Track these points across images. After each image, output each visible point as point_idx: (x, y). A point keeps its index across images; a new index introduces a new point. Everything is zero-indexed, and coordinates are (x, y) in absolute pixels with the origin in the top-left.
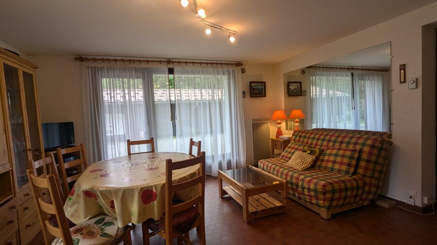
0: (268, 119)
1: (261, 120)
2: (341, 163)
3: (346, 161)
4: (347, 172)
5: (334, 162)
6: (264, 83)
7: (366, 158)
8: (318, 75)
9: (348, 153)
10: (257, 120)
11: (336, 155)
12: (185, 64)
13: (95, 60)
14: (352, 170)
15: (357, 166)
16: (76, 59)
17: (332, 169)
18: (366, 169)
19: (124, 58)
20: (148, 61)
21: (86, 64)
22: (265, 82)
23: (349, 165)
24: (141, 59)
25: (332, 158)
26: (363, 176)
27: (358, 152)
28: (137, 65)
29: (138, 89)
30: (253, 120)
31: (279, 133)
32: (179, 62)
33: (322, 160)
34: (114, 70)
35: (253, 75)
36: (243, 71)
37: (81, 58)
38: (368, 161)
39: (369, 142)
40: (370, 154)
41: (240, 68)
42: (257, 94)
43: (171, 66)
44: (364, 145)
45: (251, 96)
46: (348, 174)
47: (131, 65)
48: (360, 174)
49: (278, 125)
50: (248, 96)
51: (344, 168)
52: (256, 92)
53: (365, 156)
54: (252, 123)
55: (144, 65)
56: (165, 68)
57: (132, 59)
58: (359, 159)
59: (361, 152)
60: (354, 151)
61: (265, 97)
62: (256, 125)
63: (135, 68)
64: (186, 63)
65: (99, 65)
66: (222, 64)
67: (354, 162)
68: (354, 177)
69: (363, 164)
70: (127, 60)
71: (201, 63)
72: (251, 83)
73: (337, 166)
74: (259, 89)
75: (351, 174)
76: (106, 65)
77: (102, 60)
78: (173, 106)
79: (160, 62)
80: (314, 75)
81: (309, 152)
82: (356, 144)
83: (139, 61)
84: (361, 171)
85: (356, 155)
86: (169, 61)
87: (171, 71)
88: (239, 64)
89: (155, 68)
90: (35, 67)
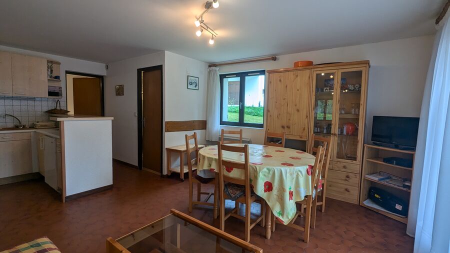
90: (366, 63)
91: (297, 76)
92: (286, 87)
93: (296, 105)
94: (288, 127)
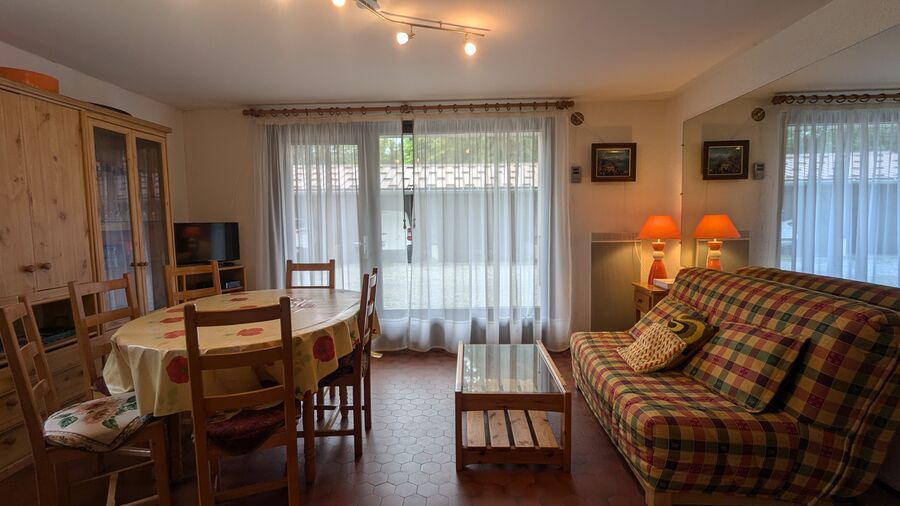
0: (634, 236)
1: (617, 236)
2: (744, 372)
3: (757, 367)
4: (753, 400)
5: (729, 366)
6: (633, 146)
7: (819, 368)
8: (809, 120)
9: (769, 347)
10: (606, 236)
11: (740, 347)
12: (436, 112)
13: (273, 113)
14: (767, 396)
15: (787, 388)
16: (245, 113)
17: (719, 383)
18: (815, 401)
19: (322, 107)
20: (363, 110)
21: (259, 121)
22: (635, 145)
23: (763, 381)
24: (352, 106)
25: (728, 354)
26: (804, 420)
27: (798, 346)
28: (343, 119)
29: (344, 163)
30: (594, 236)
31: (658, 271)
32: (425, 108)
33: (706, 356)
34: (303, 129)
35: (601, 127)
36: (577, 119)
37: (253, 111)
38: (825, 380)
39: (841, 323)
40: (835, 358)
41: (566, 114)
42: (611, 173)
43: (408, 117)
44: (822, 328)
45: (594, 179)
46: (753, 406)
47: (334, 119)
48: (792, 412)
49: (656, 253)
50: (586, 178)
51: (748, 386)
52: (610, 168)
53: (816, 363)
54: (592, 244)
55: (357, 118)
56: (396, 121)
57: (334, 106)
58: (798, 367)
59: (808, 347)
60: (788, 343)
61: (634, 180)
62: (602, 248)
63: (340, 124)
64: (440, 108)
65: (279, 121)
66: (520, 105)
67: (779, 376)
68: (770, 418)
69: (807, 384)
70: (326, 110)
71: (471, 107)
72: (595, 146)
73: (731, 378)
74: (619, 161)
75: (761, 406)
76: (292, 120)
77: (285, 112)
78: (409, 200)
79: (387, 109)
80: (796, 120)
81: (680, 327)
82: (803, 322)
83: (348, 109)
84: (797, 404)
85: (791, 356)
86: (406, 107)
87: (408, 128)
88: (564, 104)
89: (377, 123)
90: (166, 131)
91: (47, 116)
92: (18, 141)
93: (55, 202)
94: (44, 267)
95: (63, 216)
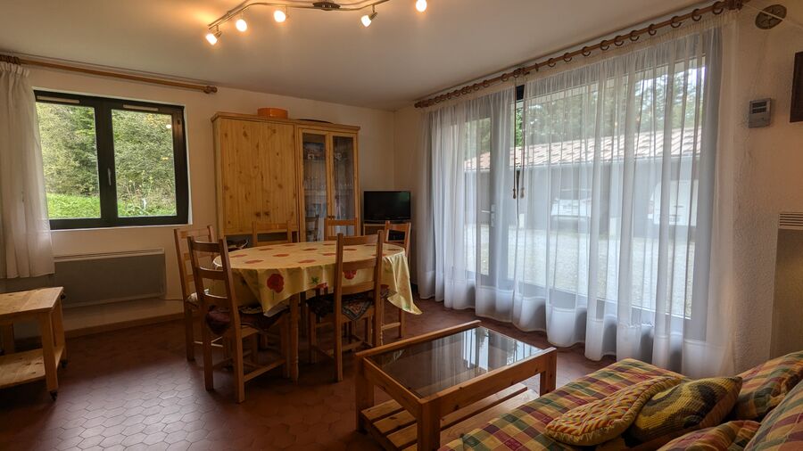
16: (416, 106)
19: (458, 89)
24: (478, 82)
28: (471, 96)
30: (787, 218)
36: (769, 18)
37: (420, 103)
43: (519, 82)
45: (796, 118)
47: (465, 98)
50: (781, 117)
54: (781, 232)
55: (482, 93)
56: (509, 87)
57: (465, 85)
63: (469, 101)
64: (551, 62)
70: (460, 91)
71: (585, 51)
77: (436, 100)
79: (503, 78)
83: (475, 86)
86: (519, 70)
87: (520, 94)
90: (358, 129)
91: (274, 131)
92: (258, 146)
93: (276, 178)
94: (267, 214)
95: (280, 186)
